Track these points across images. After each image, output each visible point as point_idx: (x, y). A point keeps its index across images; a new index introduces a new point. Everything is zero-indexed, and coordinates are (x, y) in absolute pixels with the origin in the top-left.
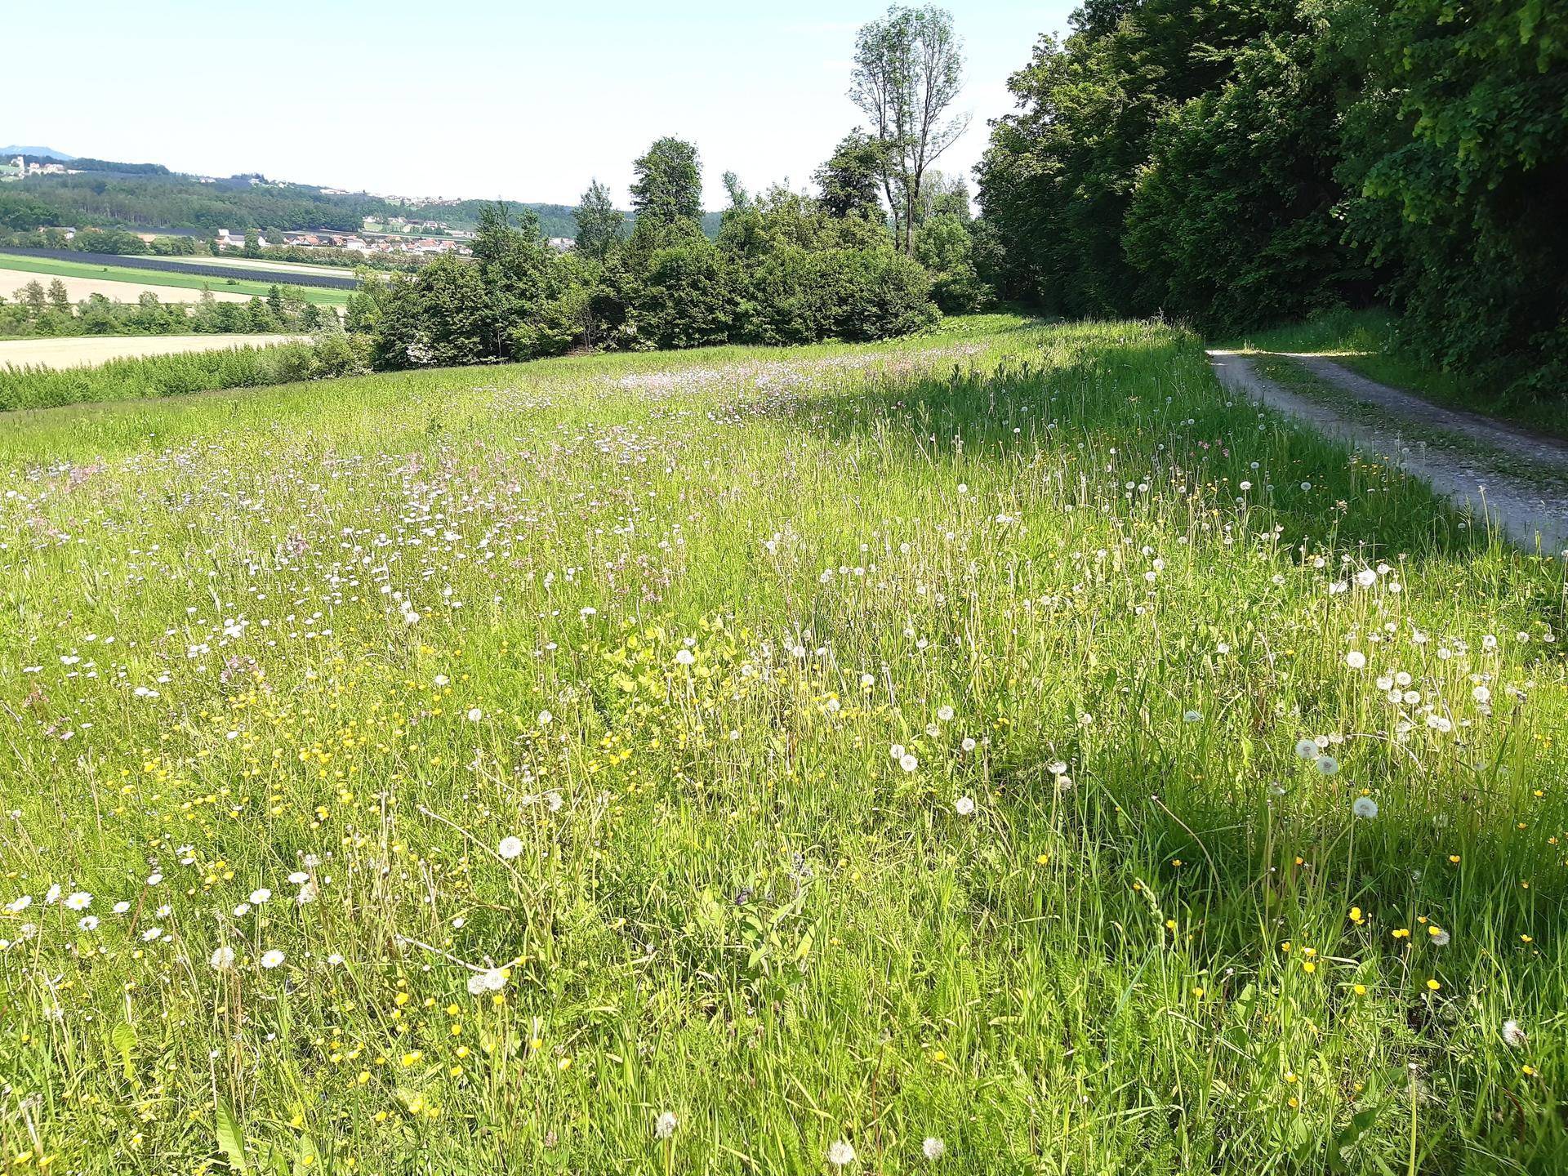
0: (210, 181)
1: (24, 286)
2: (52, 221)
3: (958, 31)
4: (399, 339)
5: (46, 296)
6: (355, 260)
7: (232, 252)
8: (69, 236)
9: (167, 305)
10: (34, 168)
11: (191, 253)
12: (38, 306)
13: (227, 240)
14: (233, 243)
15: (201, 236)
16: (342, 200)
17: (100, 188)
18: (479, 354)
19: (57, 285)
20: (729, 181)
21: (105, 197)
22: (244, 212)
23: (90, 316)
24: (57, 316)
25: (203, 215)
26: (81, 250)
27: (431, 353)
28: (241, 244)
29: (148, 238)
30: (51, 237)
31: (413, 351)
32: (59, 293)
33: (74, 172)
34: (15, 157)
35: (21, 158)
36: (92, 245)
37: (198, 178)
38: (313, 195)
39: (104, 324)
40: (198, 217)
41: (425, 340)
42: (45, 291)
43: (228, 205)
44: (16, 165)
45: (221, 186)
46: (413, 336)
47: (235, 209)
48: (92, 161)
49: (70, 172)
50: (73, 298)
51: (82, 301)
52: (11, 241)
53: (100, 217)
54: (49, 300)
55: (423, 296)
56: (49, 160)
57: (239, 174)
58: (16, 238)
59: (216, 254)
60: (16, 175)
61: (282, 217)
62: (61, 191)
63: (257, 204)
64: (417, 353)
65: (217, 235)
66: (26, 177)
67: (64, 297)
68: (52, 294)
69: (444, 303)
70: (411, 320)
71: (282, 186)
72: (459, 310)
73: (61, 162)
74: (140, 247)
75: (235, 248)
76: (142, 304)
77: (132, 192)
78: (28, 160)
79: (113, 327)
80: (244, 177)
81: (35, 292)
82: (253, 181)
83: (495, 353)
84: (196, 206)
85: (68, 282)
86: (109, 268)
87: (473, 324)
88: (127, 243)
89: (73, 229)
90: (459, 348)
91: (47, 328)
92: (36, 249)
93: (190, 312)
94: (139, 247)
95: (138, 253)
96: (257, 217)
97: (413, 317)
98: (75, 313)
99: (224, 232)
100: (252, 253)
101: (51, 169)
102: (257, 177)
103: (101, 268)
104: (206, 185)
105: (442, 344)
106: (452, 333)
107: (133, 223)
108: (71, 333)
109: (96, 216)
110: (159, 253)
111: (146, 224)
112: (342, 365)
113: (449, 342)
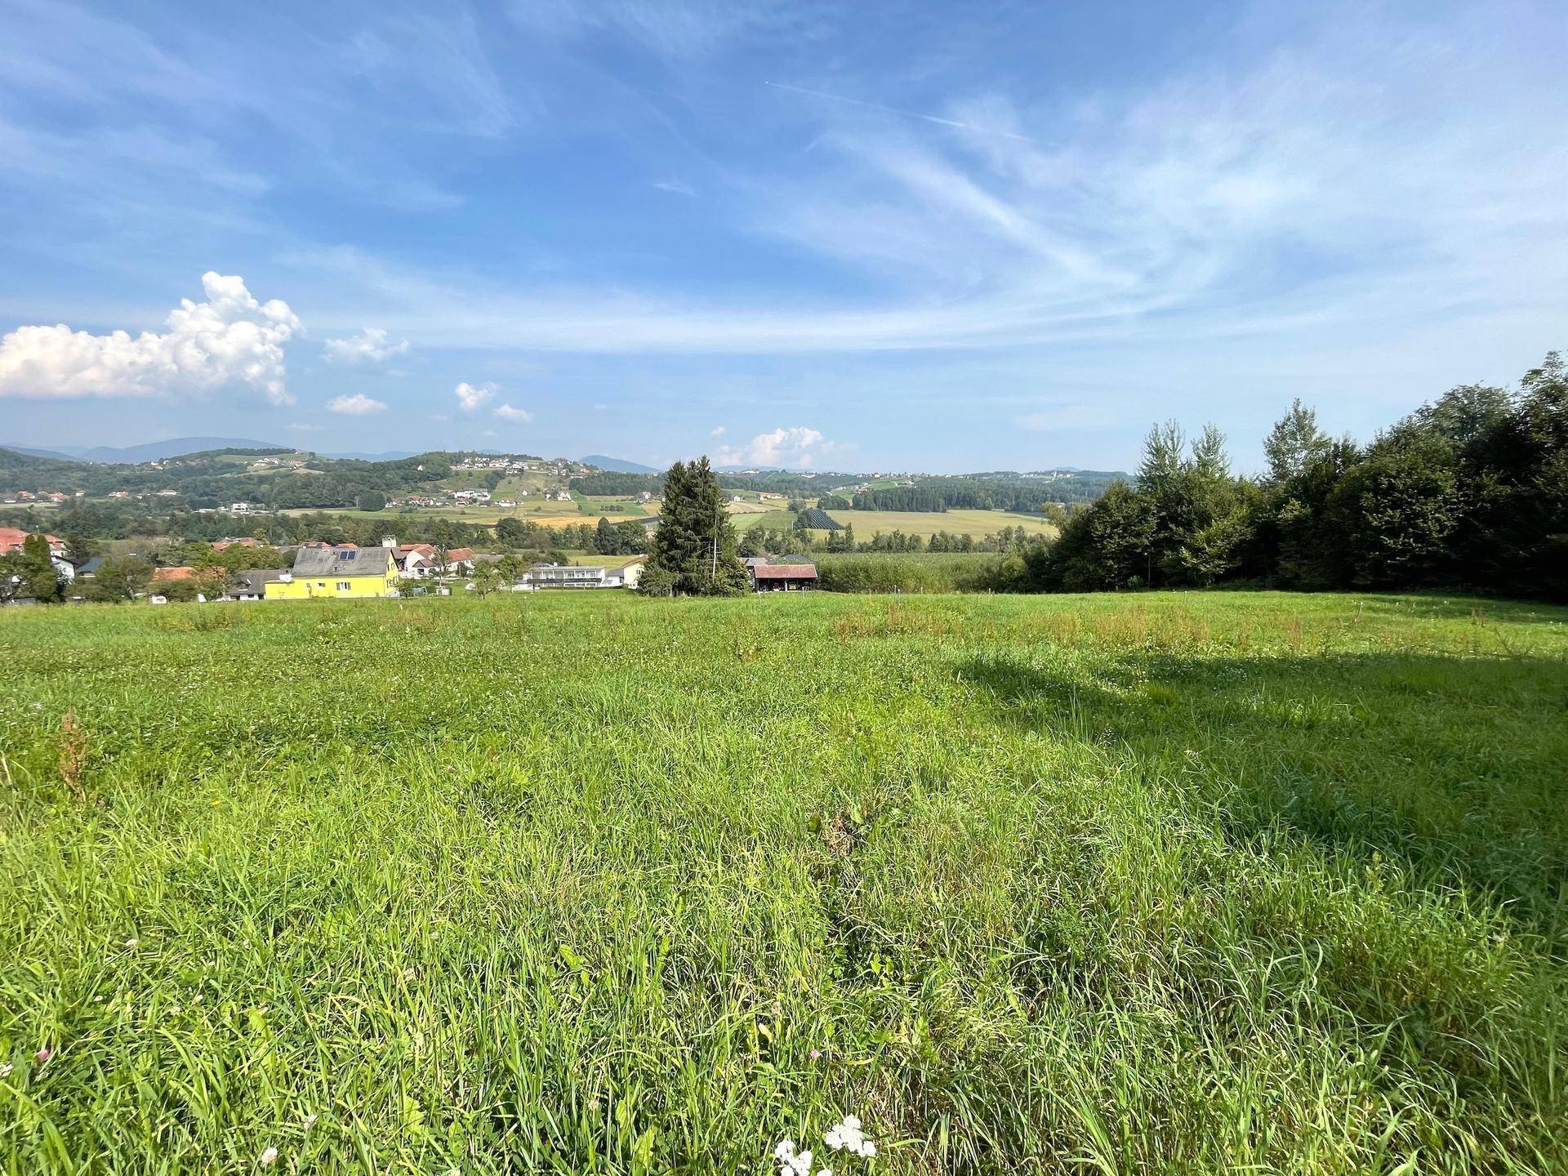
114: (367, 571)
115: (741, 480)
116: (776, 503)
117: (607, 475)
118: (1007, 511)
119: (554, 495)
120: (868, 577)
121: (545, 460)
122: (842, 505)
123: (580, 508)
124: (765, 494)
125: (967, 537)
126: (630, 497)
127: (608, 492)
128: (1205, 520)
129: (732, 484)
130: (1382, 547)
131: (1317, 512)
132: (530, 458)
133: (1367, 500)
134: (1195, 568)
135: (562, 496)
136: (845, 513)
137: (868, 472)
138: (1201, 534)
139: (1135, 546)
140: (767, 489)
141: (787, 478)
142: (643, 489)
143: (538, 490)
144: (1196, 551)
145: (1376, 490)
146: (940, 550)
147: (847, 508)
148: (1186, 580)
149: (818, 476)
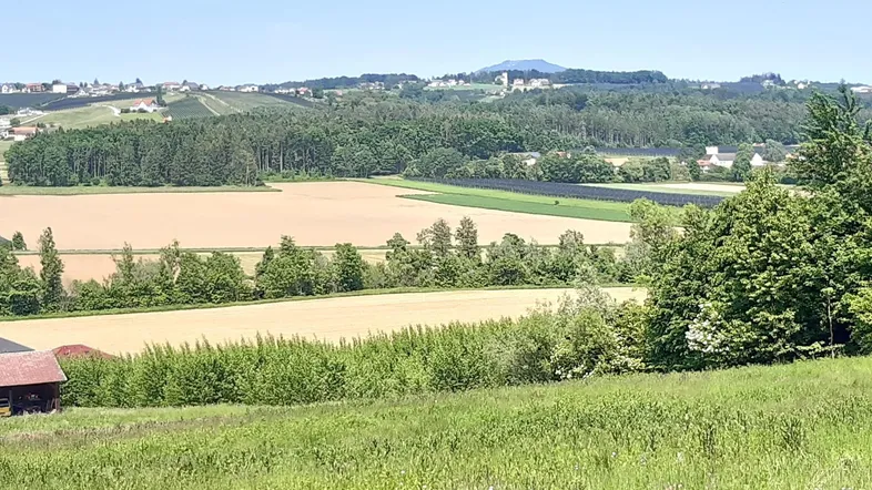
0: (713, 87)
1: (429, 226)
2: (517, 146)
4: (680, 313)
5: (452, 238)
7: (717, 175)
8: (531, 162)
9: (592, 247)
10: (518, 84)
11: (666, 178)
12: (442, 250)
13: (714, 160)
14: (719, 163)
15: (682, 155)
17: (579, 103)
18: (796, 338)
19: (467, 223)
21: (584, 113)
22: (745, 122)
23: (498, 263)
24: (462, 262)
25: (693, 130)
26: (539, 179)
27: (721, 336)
28: (728, 164)
29: (618, 161)
30: (509, 163)
31: (695, 334)
32: (468, 234)
33: (560, 86)
34: (500, 73)
35: (505, 75)
36: (552, 172)
37: (700, 84)
39: (513, 272)
40: (687, 132)
41: (714, 314)
42: (453, 231)
43: (727, 116)
44: (500, 83)
45: (725, 91)
46: (698, 310)
47: (733, 120)
48: (580, 71)
49: (555, 86)
50: (482, 240)
51: (493, 245)
52: (465, 171)
53: (574, 138)
54: (454, 242)
55: (721, 244)
57: (750, 75)
58: (471, 167)
59: (697, 179)
60: (497, 94)
61: (792, 126)
62: (535, 109)
63: (763, 111)
64: (700, 337)
65: (703, 155)
66: (507, 96)
67: (474, 239)
68: (460, 235)
69: (738, 254)
70: (695, 284)
71: (801, 86)
72: (762, 267)
73: (547, 76)
74: (606, 173)
75: (721, 169)
76: (562, 246)
77: (615, 106)
78: (513, 76)
79: (522, 275)
80: (756, 79)
81: (441, 231)
82: (767, 83)
83: (824, 338)
84: (687, 119)
86: (563, 201)
87: (786, 288)
88: (593, 169)
89: (537, 154)
90: (764, 328)
91: (449, 277)
92: (491, 179)
93: (619, 255)
94: (604, 173)
95: (602, 181)
96: (760, 127)
97: (700, 279)
98: (484, 258)
99: (712, 150)
100: (739, 175)
101: (536, 84)
102: (773, 77)
103: (551, 200)
104: (706, 92)
105: (736, 322)
106: (753, 303)
107: (611, 144)
108: (474, 284)
109: (570, 137)
110: (628, 180)
112: (597, 351)
113: (746, 319)
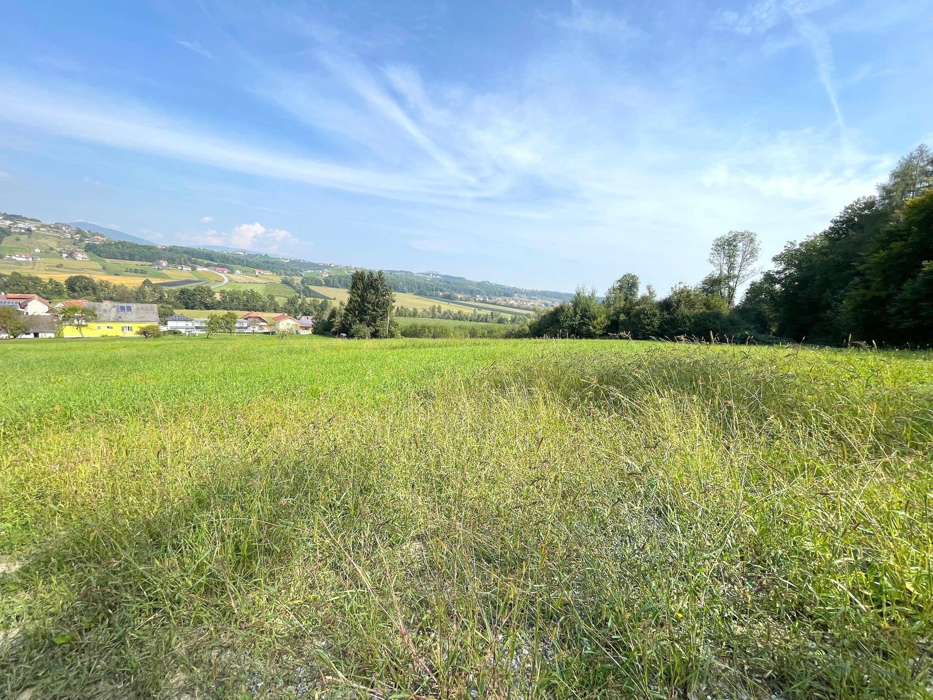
2: (437, 290)
3: (757, 239)
6: (512, 306)
11: (470, 301)
13: (479, 298)
15: (472, 297)
16: (509, 289)
20: (649, 288)
21: (449, 285)
22: (484, 291)
25: (473, 291)
26: (444, 298)
28: (482, 300)
29: (459, 296)
32: (439, 308)
36: (446, 297)
38: (502, 287)
43: (480, 289)
45: (478, 284)
47: (482, 290)
50: (442, 310)
51: (444, 311)
54: (437, 310)
56: (437, 275)
59: (476, 302)
61: (493, 293)
62: (440, 283)
63: (487, 289)
65: (476, 297)
75: (480, 300)
76: (458, 313)
80: (485, 282)
81: (433, 307)
84: (472, 288)
85: (442, 306)
86: (451, 303)
88: (454, 297)
94: (456, 298)
96: (487, 292)
99: (478, 296)
100: (484, 302)
103: (449, 303)
107: (455, 292)
109: (447, 289)
111: (460, 292)
114: (144, 319)
115: (238, 259)
116: (268, 277)
117: (123, 244)
118: (414, 294)
119: (71, 255)
120: (430, 331)
121: (43, 222)
122: (318, 283)
123: (104, 268)
124: (259, 271)
125: (415, 310)
126: (149, 263)
127: (127, 257)
128: (595, 318)
129: (232, 261)
130: (645, 329)
131: (629, 319)
132: (26, 219)
133: (642, 316)
134: (594, 333)
135: (80, 256)
136: (320, 288)
137: (327, 262)
138: (595, 322)
139: (573, 324)
140: (258, 266)
141: (271, 261)
142: (160, 258)
143: (52, 249)
144: (594, 327)
145: (644, 313)
146: (402, 316)
147: (321, 285)
148: (590, 336)
149: (292, 262)
